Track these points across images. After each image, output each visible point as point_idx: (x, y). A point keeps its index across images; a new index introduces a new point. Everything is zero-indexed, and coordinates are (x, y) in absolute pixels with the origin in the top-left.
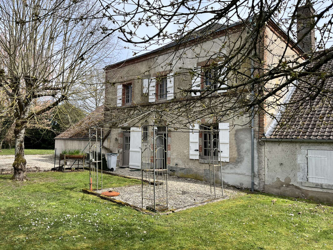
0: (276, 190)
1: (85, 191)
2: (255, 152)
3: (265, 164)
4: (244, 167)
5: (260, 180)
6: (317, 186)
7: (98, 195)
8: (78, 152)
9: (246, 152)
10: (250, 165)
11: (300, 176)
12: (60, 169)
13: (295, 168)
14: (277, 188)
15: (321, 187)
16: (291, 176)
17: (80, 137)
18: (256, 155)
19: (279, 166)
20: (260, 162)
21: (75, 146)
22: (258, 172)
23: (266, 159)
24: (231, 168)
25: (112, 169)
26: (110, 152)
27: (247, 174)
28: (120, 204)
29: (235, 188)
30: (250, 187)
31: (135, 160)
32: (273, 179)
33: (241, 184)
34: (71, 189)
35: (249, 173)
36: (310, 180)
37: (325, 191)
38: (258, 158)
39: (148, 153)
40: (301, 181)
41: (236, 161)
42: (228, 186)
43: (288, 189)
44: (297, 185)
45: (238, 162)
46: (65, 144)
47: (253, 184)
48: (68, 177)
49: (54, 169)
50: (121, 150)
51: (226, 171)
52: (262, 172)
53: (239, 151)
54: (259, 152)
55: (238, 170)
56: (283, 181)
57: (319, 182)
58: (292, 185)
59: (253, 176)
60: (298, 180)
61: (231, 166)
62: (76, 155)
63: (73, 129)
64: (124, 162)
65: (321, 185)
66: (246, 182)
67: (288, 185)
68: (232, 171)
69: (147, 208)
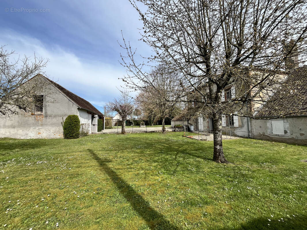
0: (259, 138)
1: (183, 136)
2: (249, 122)
3: (253, 127)
4: (245, 129)
5: (252, 133)
6: (276, 135)
7: (187, 137)
8: (180, 125)
9: (245, 123)
10: (247, 127)
11: (269, 131)
12: (175, 131)
13: (266, 128)
14: (259, 137)
15: (278, 135)
16: (265, 132)
17: (178, 120)
18: (249, 124)
19: (260, 128)
20: (251, 127)
21: (178, 123)
22: (251, 130)
23: (254, 125)
24: (239, 129)
25: (192, 131)
26: (191, 125)
27: (246, 131)
28: (193, 139)
29: (241, 137)
30: (248, 136)
31: (201, 127)
32: (257, 133)
33: (244, 136)
34: (179, 136)
35: (247, 131)
36: (273, 133)
37: (280, 137)
38: (251, 125)
39: (206, 124)
40: (270, 133)
41: (241, 126)
42: (239, 136)
43: (264, 137)
44: (268, 135)
45: (242, 127)
46: (175, 122)
47: (249, 135)
48: (177, 133)
49: (172, 131)
50: (195, 124)
51: (238, 131)
52: (253, 131)
53: (242, 122)
54: (251, 122)
55: (242, 130)
56: (262, 134)
57: (277, 134)
58: (266, 135)
59: (249, 132)
60: (268, 133)
61: (239, 128)
62: (179, 126)
63: (177, 117)
64: (197, 128)
65: (279, 135)
66: (246, 134)
67: (264, 135)
68: (240, 130)
69: (200, 140)
